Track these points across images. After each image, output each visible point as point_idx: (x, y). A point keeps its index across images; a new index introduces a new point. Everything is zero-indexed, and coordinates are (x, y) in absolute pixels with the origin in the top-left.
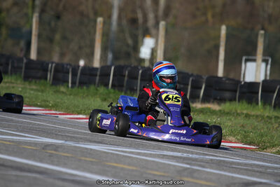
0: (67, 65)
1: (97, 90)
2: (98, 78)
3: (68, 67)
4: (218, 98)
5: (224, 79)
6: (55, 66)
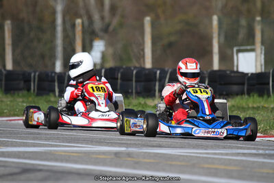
0: (52, 73)
3: (53, 75)
4: (224, 93)
5: (228, 72)
6: (38, 75)
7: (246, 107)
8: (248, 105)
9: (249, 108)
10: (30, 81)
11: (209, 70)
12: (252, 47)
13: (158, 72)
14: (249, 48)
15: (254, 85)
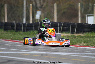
1: (34, 32)
2: (34, 27)
3: (22, 24)
4: (82, 31)
5: (84, 24)
6: (16, 24)
7: (90, 36)
8: (91, 36)
9: (91, 37)
10: (13, 26)
11: (77, 23)
12: (93, 15)
13: (59, 23)
14: (91, 15)
15: (93, 29)
